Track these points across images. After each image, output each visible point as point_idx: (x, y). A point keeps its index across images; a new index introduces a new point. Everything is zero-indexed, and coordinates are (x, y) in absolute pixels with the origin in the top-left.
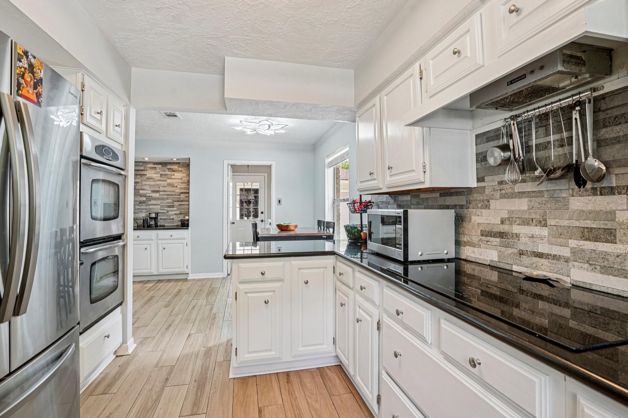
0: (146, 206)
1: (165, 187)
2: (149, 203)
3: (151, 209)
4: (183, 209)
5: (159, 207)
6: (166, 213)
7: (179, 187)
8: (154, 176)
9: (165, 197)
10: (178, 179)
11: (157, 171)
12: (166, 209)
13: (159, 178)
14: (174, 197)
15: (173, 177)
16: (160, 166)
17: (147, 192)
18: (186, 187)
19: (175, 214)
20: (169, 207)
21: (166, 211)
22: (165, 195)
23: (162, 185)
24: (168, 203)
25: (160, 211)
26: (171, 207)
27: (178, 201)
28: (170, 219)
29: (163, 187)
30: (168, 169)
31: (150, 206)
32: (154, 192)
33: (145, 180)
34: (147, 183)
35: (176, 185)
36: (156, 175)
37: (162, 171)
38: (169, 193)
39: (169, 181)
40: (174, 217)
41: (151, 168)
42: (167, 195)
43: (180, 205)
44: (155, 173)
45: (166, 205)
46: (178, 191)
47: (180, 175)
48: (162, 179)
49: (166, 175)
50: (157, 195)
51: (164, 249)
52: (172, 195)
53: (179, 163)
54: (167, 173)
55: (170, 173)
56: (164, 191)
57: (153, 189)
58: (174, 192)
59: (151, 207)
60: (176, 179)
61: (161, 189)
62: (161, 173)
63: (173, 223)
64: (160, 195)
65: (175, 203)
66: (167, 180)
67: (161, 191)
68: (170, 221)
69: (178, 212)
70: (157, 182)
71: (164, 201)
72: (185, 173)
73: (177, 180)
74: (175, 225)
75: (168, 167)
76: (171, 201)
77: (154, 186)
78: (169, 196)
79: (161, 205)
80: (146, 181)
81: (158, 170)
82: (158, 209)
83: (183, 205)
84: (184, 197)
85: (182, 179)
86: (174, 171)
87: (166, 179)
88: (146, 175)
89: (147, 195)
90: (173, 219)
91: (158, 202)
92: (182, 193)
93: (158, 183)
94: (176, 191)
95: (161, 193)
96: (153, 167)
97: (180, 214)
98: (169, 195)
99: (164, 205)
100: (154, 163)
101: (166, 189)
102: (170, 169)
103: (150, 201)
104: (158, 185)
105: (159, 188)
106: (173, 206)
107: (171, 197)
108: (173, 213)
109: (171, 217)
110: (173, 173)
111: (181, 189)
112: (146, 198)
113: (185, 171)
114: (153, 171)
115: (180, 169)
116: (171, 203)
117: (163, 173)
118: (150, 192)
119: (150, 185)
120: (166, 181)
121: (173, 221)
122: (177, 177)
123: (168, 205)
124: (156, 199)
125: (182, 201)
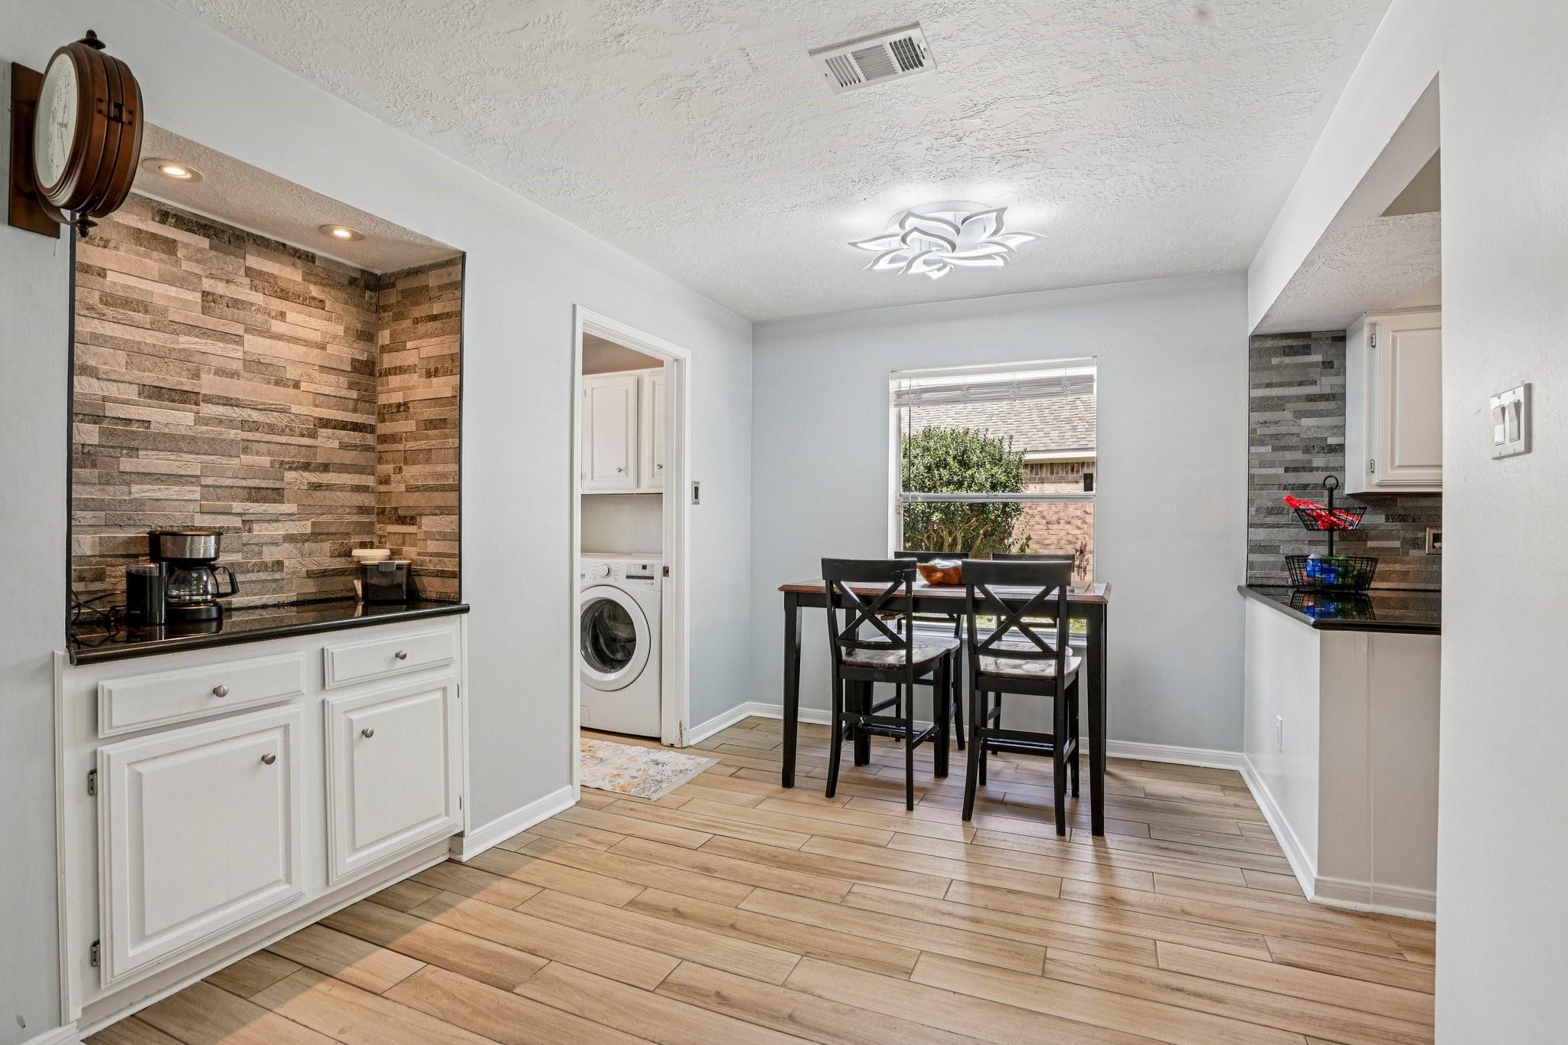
0: (105, 481)
1: (233, 374)
2: (127, 464)
3: (139, 504)
4: (330, 510)
5: (196, 493)
6: (237, 530)
7: (312, 388)
8: (161, 294)
9: (232, 434)
10: (306, 343)
11: (178, 263)
12: (237, 507)
13: (195, 316)
14: (283, 439)
15: (277, 326)
16: (204, 242)
17: (112, 390)
18: (343, 393)
19: (290, 538)
20: (256, 494)
21: (237, 522)
22: (230, 423)
23: (215, 362)
24: (252, 471)
25: (200, 521)
26: (265, 500)
27: (306, 467)
28: (263, 567)
29: (220, 372)
30: (249, 272)
31: (135, 488)
32: (157, 393)
33: (91, 308)
34: (109, 329)
35: (292, 373)
36: (173, 291)
37: (211, 276)
38: (255, 416)
39: (256, 345)
40: (284, 553)
41: (138, 236)
42: (244, 425)
43: (317, 487)
44: (163, 280)
45: (244, 483)
46: (304, 409)
47: (314, 322)
48: (210, 322)
49: (236, 303)
50: (180, 419)
51: (367, 734)
52: (272, 429)
53: (310, 258)
54: (244, 293)
55: (258, 298)
56: (228, 402)
57: (150, 378)
58: (284, 411)
59: (139, 491)
60: (295, 340)
61: (208, 384)
62: (207, 284)
63: (278, 586)
64: (200, 420)
65: (290, 476)
66: (247, 337)
67: (208, 399)
68: (263, 576)
69: (306, 527)
70: (183, 339)
71: (224, 460)
72: (339, 318)
73: (298, 351)
74: (291, 596)
75: (253, 261)
76: (265, 461)
77: (160, 355)
78: (257, 436)
79: (209, 481)
80: (102, 317)
81: (186, 266)
82: (191, 506)
83: (329, 487)
84: (336, 444)
85: (322, 347)
86: (283, 295)
87: (239, 329)
88: (102, 273)
89: (113, 410)
90: (279, 564)
91: (191, 464)
92: (325, 423)
93: (186, 341)
94: (295, 409)
95: (208, 410)
96: (153, 236)
97: (316, 536)
98: (255, 427)
99: (228, 482)
100: (164, 216)
101: (237, 388)
102: (260, 273)
103: (133, 451)
104: (185, 356)
105: (196, 375)
106: (277, 495)
107: (267, 438)
108: (280, 530)
109: (269, 555)
110: (276, 304)
111: (318, 399)
112: (103, 432)
113: (339, 308)
114: (154, 263)
115: (315, 291)
116: (264, 474)
117: (220, 288)
118: (132, 393)
119: (134, 351)
120: (238, 340)
121: (277, 576)
122: (301, 333)
123: (250, 483)
124: (172, 442)
125: (325, 468)
